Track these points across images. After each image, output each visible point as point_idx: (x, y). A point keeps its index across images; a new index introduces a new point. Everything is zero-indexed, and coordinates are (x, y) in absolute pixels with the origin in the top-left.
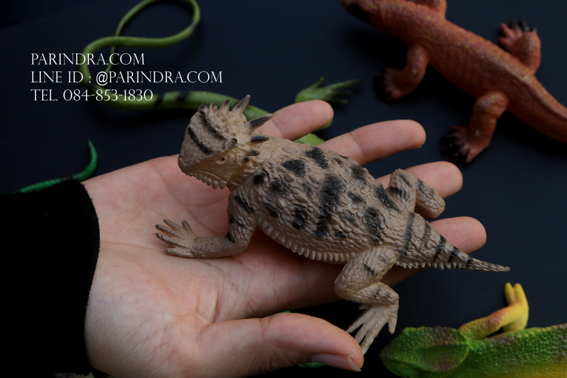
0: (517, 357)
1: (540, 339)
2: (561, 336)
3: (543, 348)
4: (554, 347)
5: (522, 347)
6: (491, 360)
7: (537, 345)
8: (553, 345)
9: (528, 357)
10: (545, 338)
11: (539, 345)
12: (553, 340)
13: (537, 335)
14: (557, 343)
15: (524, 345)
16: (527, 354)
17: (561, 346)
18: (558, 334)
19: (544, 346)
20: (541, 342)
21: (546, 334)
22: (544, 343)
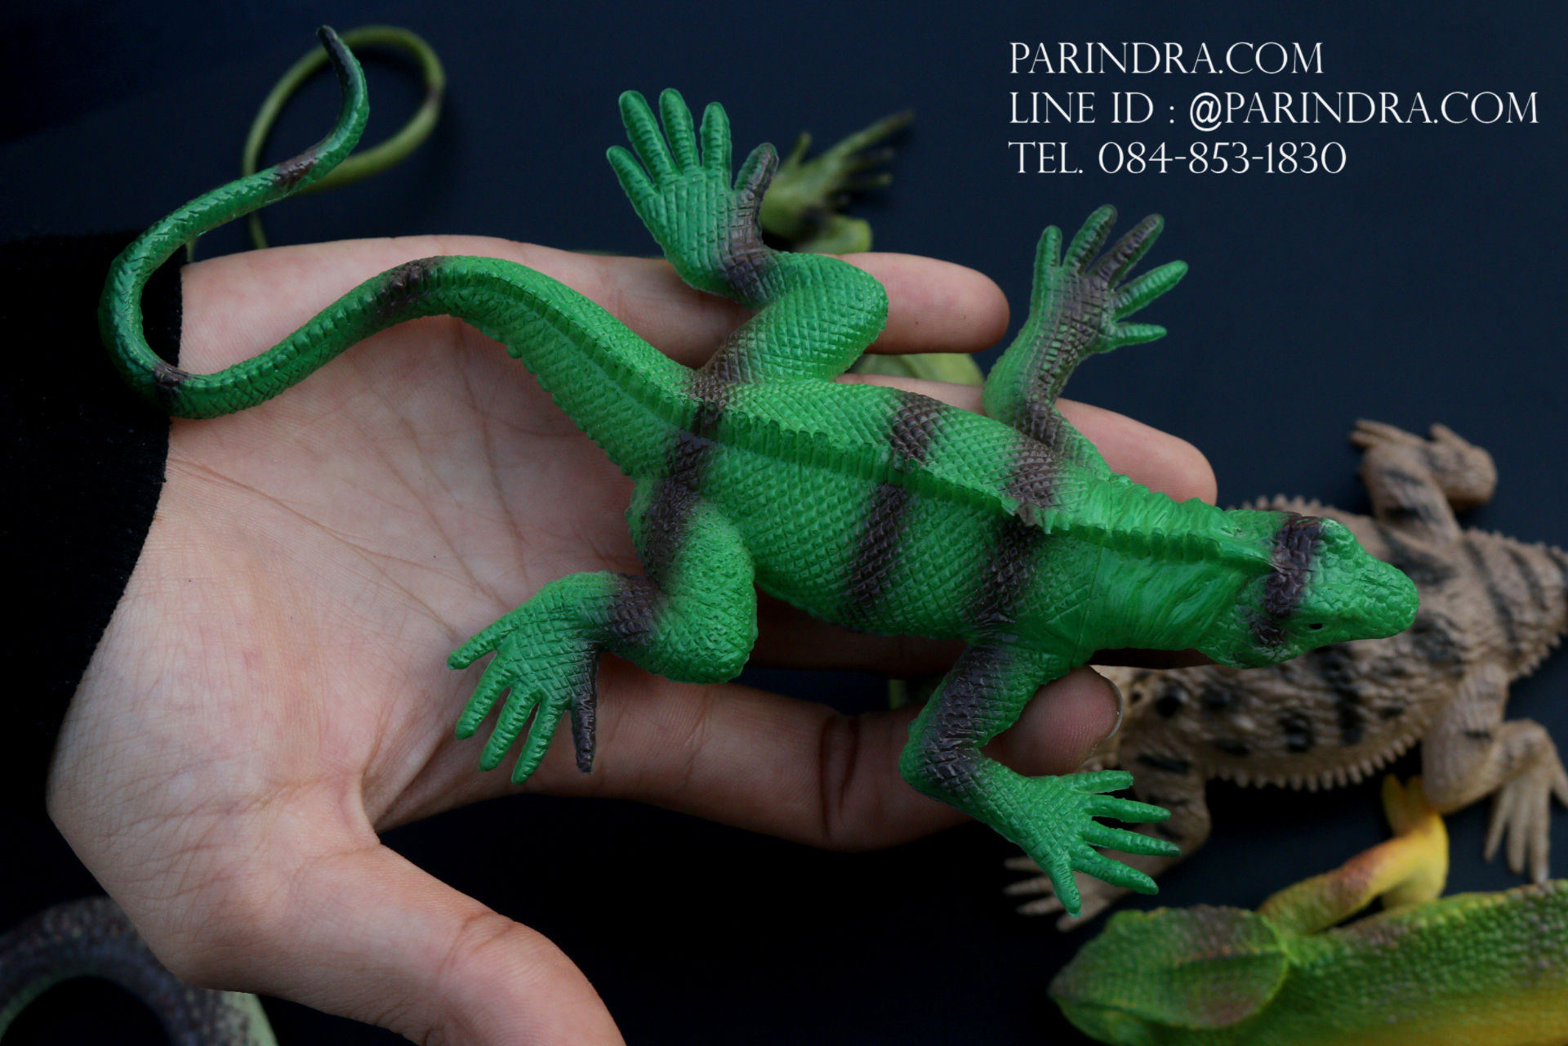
0: (1418, 978)
1: (1476, 927)
2: (1534, 917)
3: (1487, 951)
4: (1517, 947)
5: (1430, 949)
6: (1348, 989)
7: (1470, 942)
8: (1514, 940)
9: (1447, 977)
10: (1492, 924)
11: (1477, 943)
12: (1514, 927)
13: (1467, 917)
14: (1525, 936)
15: (1434, 946)
16: (1444, 970)
17: (1537, 942)
18: (1527, 910)
19: (1490, 946)
20: (1482, 935)
21: (1494, 913)
22: (1490, 936)
